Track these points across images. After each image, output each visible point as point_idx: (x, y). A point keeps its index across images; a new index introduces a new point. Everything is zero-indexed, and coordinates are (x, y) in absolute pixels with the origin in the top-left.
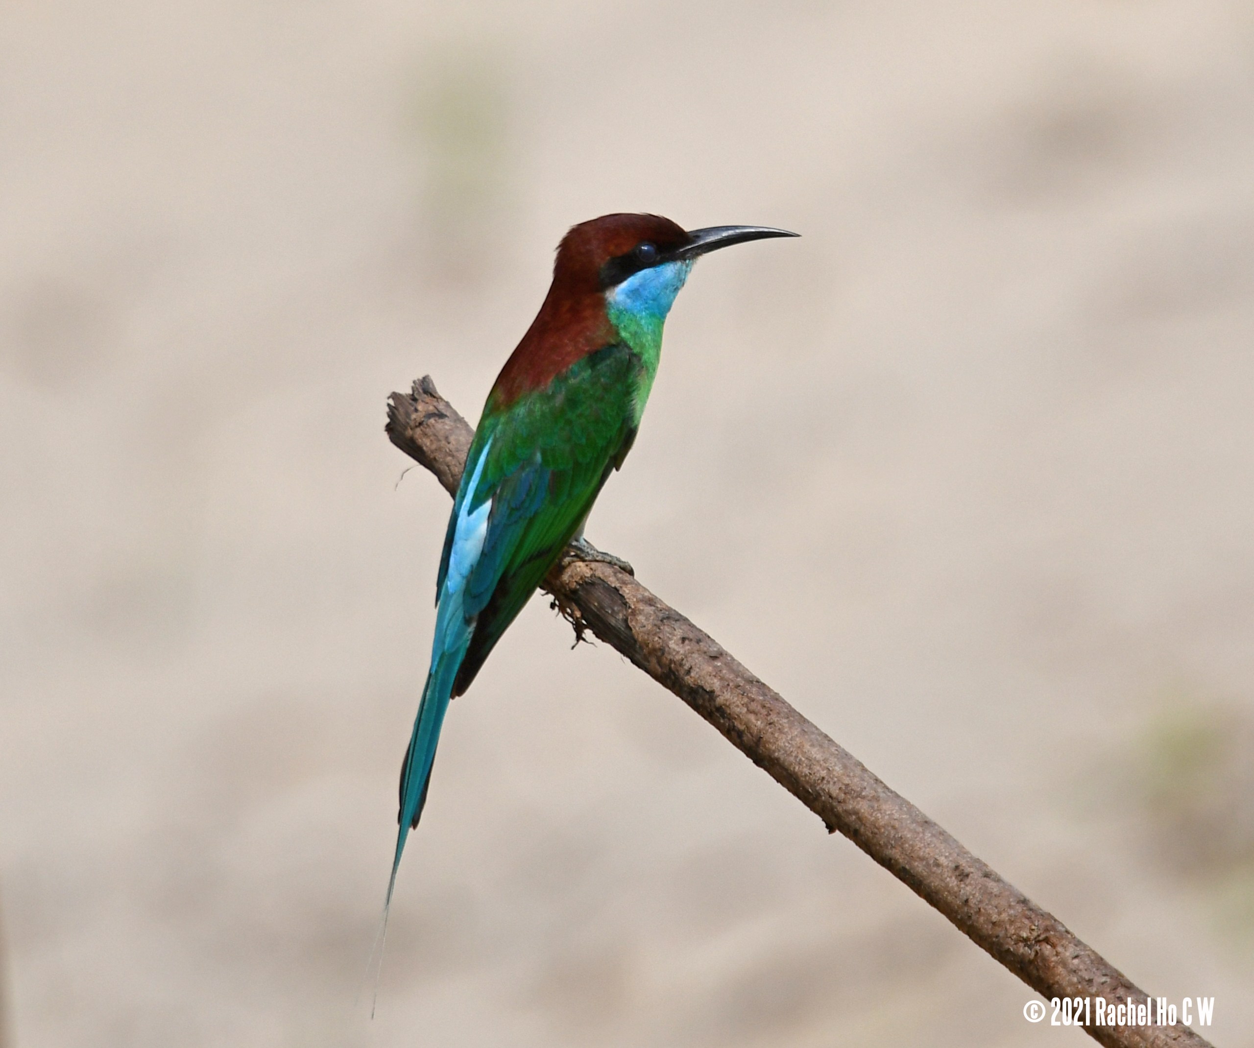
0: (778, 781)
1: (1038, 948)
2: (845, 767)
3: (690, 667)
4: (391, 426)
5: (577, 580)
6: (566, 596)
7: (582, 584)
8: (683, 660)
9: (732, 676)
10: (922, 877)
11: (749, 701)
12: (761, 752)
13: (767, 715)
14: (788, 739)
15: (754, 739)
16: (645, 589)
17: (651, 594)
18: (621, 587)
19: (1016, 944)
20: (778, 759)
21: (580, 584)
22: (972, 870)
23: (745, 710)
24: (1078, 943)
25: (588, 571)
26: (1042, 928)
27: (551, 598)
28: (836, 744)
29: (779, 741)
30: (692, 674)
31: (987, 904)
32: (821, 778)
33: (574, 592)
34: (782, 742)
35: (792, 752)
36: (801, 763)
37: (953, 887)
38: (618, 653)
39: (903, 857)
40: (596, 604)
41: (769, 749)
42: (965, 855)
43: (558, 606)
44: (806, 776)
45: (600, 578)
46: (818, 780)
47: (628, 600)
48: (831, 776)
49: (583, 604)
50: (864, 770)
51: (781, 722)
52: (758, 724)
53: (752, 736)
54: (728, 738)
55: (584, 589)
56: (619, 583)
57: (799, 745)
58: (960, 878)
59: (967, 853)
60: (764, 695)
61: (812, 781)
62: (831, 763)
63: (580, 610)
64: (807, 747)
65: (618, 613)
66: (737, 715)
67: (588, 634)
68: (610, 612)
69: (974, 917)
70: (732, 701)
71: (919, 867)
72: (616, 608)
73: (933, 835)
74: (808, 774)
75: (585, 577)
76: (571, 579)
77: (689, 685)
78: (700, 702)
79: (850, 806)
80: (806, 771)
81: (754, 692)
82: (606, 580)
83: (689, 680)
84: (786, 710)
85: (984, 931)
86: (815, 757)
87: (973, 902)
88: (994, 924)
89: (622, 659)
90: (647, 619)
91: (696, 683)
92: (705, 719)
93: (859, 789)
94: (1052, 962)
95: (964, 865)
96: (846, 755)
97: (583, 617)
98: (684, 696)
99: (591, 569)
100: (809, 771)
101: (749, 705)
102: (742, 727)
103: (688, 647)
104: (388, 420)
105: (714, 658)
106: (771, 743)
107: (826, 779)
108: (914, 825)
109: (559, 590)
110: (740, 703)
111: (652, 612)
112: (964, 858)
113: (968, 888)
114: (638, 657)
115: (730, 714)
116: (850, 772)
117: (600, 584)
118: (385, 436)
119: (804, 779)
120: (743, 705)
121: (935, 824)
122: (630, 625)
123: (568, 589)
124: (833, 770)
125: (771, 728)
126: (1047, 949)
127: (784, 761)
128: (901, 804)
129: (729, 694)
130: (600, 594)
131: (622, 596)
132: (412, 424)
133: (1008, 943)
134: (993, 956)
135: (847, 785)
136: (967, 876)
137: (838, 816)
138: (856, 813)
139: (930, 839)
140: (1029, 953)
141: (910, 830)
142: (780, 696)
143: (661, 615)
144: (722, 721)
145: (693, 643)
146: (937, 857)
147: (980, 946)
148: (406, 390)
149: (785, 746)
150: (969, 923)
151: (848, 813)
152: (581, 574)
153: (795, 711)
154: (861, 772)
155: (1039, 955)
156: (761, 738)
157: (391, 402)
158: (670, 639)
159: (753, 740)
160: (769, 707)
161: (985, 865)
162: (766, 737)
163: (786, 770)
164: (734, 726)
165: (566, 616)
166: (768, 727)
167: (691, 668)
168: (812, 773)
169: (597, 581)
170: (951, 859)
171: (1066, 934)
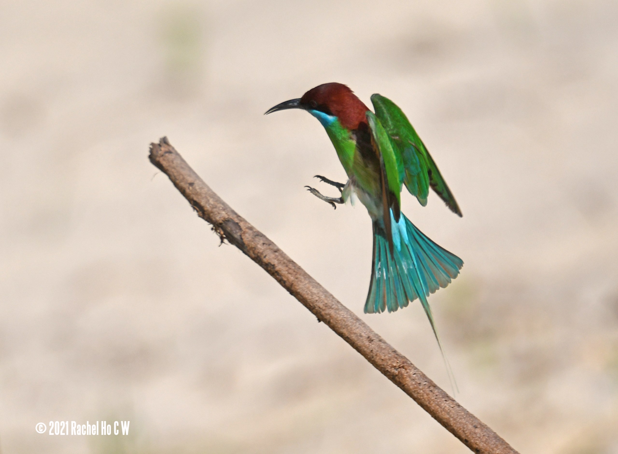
0: (299, 301)
1: (399, 370)
2: (326, 296)
3: (265, 255)
4: (151, 156)
5: (222, 219)
6: (217, 225)
8: (263, 252)
9: (282, 259)
10: (355, 340)
11: (289, 269)
12: (293, 289)
13: (296, 275)
14: (304, 284)
15: (290, 284)
16: (249, 224)
17: (251, 226)
18: (239, 222)
19: (391, 368)
20: (299, 292)
21: (223, 221)
22: (374, 338)
23: (287, 273)
24: (416, 369)
26: (402, 362)
27: (211, 226)
28: (323, 287)
29: (300, 285)
30: (266, 258)
31: (380, 352)
33: (221, 224)
35: (305, 290)
36: (308, 294)
37: (367, 345)
38: (238, 249)
39: (347, 332)
40: (229, 229)
41: (296, 288)
42: (372, 332)
43: (214, 229)
44: (310, 299)
45: (231, 219)
46: (315, 301)
47: (242, 228)
48: (320, 300)
49: (224, 228)
50: (333, 298)
51: (301, 278)
52: (292, 278)
54: (280, 283)
55: (225, 223)
57: (308, 287)
58: (370, 341)
59: (373, 331)
60: (295, 267)
61: (312, 301)
62: (320, 295)
63: (223, 231)
64: (311, 288)
65: (238, 233)
66: (284, 274)
67: (226, 241)
68: (235, 232)
69: (375, 357)
70: (282, 269)
71: (353, 337)
72: (237, 231)
73: (360, 324)
75: (226, 218)
76: (220, 219)
77: (265, 262)
78: (269, 269)
79: (327, 312)
80: (310, 297)
81: (290, 265)
82: (234, 220)
83: (265, 260)
84: (303, 273)
85: (378, 362)
86: (314, 292)
87: (374, 351)
88: (382, 360)
89: (239, 251)
90: (249, 235)
91: (268, 261)
92: (271, 275)
93: (331, 305)
94: (405, 376)
95: (371, 336)
96: (326, 292)
97: (224, 234)
98: (263, 266)
99: (228, 215)
101: (288, 271)
102: (285, 279)
103: (265, 247)
104: (149, 154)
105: (276, 251)
106: (297, 286)
107: (318, 301)
108: (352, 320)
109: (215, 223)
110: (285, 270)
111: (251, 233)
112: (371, 333)
113: (373, 346)
114: (245, 250)
115: (281, 274)
116: (328, 299)
117: (231, 221)
118: (148, 161)
119: (309, 301)
121: (361, 320)
122: (242, 237)
123: (218, 223)
124: (321, 297)
125: (297, 280)
126: (403, 371)
127: (302, 293)
128: (347, 312)
129: (281, 266)
130: (231, 225)
131: (239, 226)
132: (159, 155)
133: (387, 368)
134: (382, 373)
135: (326, 303)
136: (372, 340)
137: (322, 316)
138: (329, 314)
139: (358, 326)
140: (396, 372)
141: (351, 322)
142: (301, 268)
143: (255, 234)
144: (277, 277)
145: (267, 246)
146: (361, 333)
147: (377, 369)
148: (157, 141)
149: (302, 287)
150: (373, 359)
151: (326, 314)
152: (224, 217)
153: (307, 273)
155: (400, 373)
156: (293, 284)
157: (151, 146)
158: (258, 244)
160: (296, 272)
161: (380, 337)
162: (295, 283)
163: (302, 296)
164: (282, 279)
165: (217, 233)
166: (295, 280)
168: (313, 298)
170: (366, 334)
171: (411, 364)
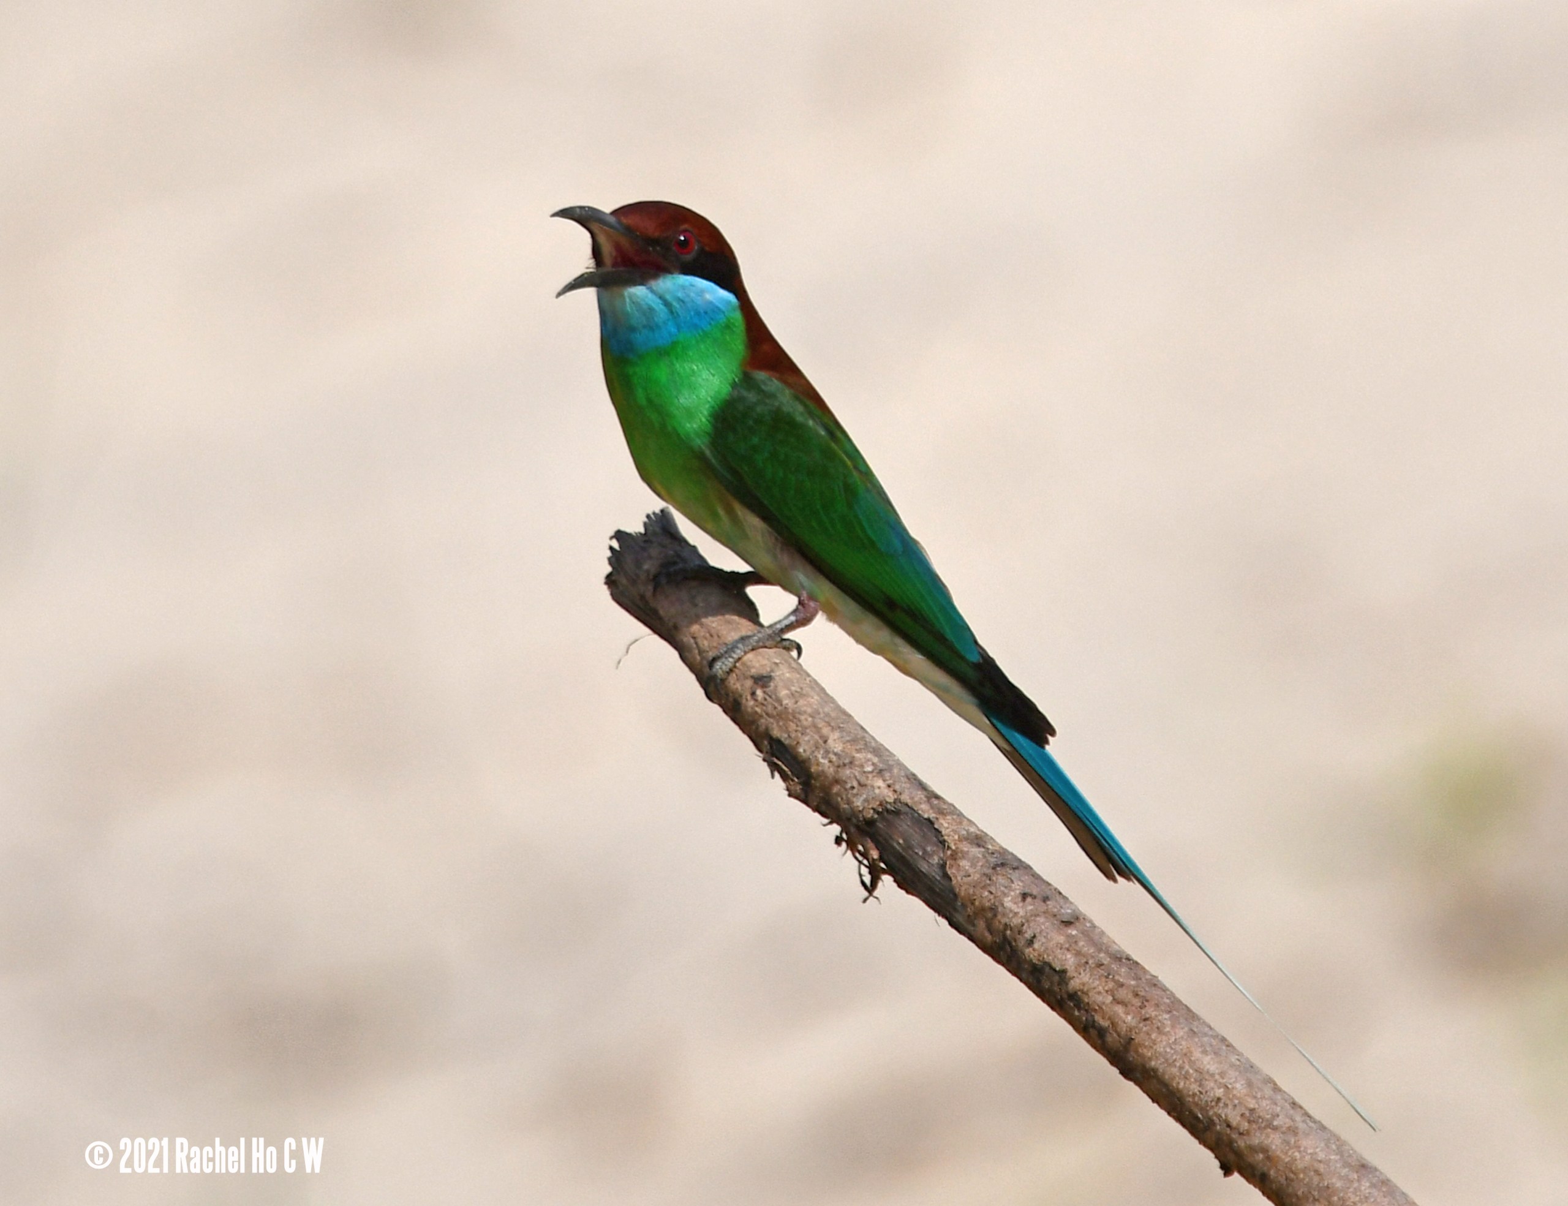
0: (1153, 1101)
2: (1250, 1084)
3: (1032, 935)
4: (613, 578)
5: (875, 806)
6: (857, 828)
7: (881, 812)
8: (1022, 925)
9: (1091, 950)
11: (1116, 987)
12: (1131, 1059)
13: (1141, 1008)
14: (1171, 1042)
15: (1122, 1041)
16: (972, 824)
17: (979, 830)
20: (1155, 1070)
21: (878, 813)
23: (1111, 998)
25: (890, 794)
27: (836, 829)
28: (1238, 1051)
29: (1158, 1045)
30: (1036, 945)
32: (1216, 1099)
33: (870, 823)
34: (1162, 1046)
35: (1175, 1060)
36: (1188, 1077)
38: (931, 912)
40: (901, 841)
41: (1142, 1056)
43: (846, 841)
44: (1194, 1095)
45: (907, 805)
46: (1211, 1102)
47: (946, 838)
48: (1231, 1096)
49: (881, 839)
50: (1276, 1089)
51: (1160, 1018)
52: (1127, 1019)
53: (1119, 1035)
54: (1084, 1037)
55: (884, 819)
56: (934, 813)
57: (1184, 1051)
60: (1137, 978)
61: (1203, 1102)
62: (1231, 1079)
63: (878, 849)
64: (1197, 1054)
65: (931, 856)
66: (1098, 1006)
67: (887, 882)
68: (920, 853)
70: (1093, 986)
72: (929, 849)
73: (1373, 1186)
74: (1198, 1093)
75: (887, 802)
76: (866, 804)
77: (1031, 960)
78: (1046, 986)
79: (1256, 1140)
80: (1195, 1088)
81: (1122, 973)
82: (916, 809)
83: (1031, 954)
84: (1168, 1001)
86: (1208, 1069)
89: (936, 920)
90: (973, 865)
91: (1041, 959)
92: (1053, 1008)
93: (1269, 1117)
96: (1252, 1067)
97: (881, 859)
98: (1024, 976)
99: (895, 791)
100: (1198, 1088)
101: (1115, 992)
102: (1105, 1023)
103: (1030, 907)
104: (609, 569)
105: (1068, 923)
106: (1145, 1047)
107: (1222, 1101)
108: (1347, 1169)
109: (849, 819)
110: (1104, 989)
111: (980, 856)
114: (959, 918)
115: (1088, 1003)
116: (1256, 1093)
117: (906, 814)
118: (605, 592)
119: (1191, 1100)
120: (1107, 991)
121: (1375, 1170)
122: (949, 873)
123: (861, 819)
124: (1233, 1088)
125: (1146, 1026)
127: (1164, 1073)
128: (1329, 1141)
129: (1088, 975)
130: (906, 827)
131: (938, 831)
132: (644, 575)
135: (1252, 1110)
137: (1237, 1153)
138: (1264, 1150)
139: (1367, 1191)
141: (1340, 1178)
142: (1158, 981)
143: (993, 860)
144: (1077, 1013)
145: (1038, 902)
148: (635, 527)
149: (1166, 1052)
151: (1253, 1149)
152: (882, 799)
153: (1180, 1002)
154: (1272, 1092)
156: (1132, 1039)
157: (615, 544)
158: (1005, 895)
159: (1120, 1042)
160: (1143, 996)
162: (1140, 1039)
163: (1166, 1085)
164: (1094, 1021)
165: (857, 855)
166: (1141, 1025)
167: (1034, 937)
168: (1204, 1092)
169: (904, 809)
